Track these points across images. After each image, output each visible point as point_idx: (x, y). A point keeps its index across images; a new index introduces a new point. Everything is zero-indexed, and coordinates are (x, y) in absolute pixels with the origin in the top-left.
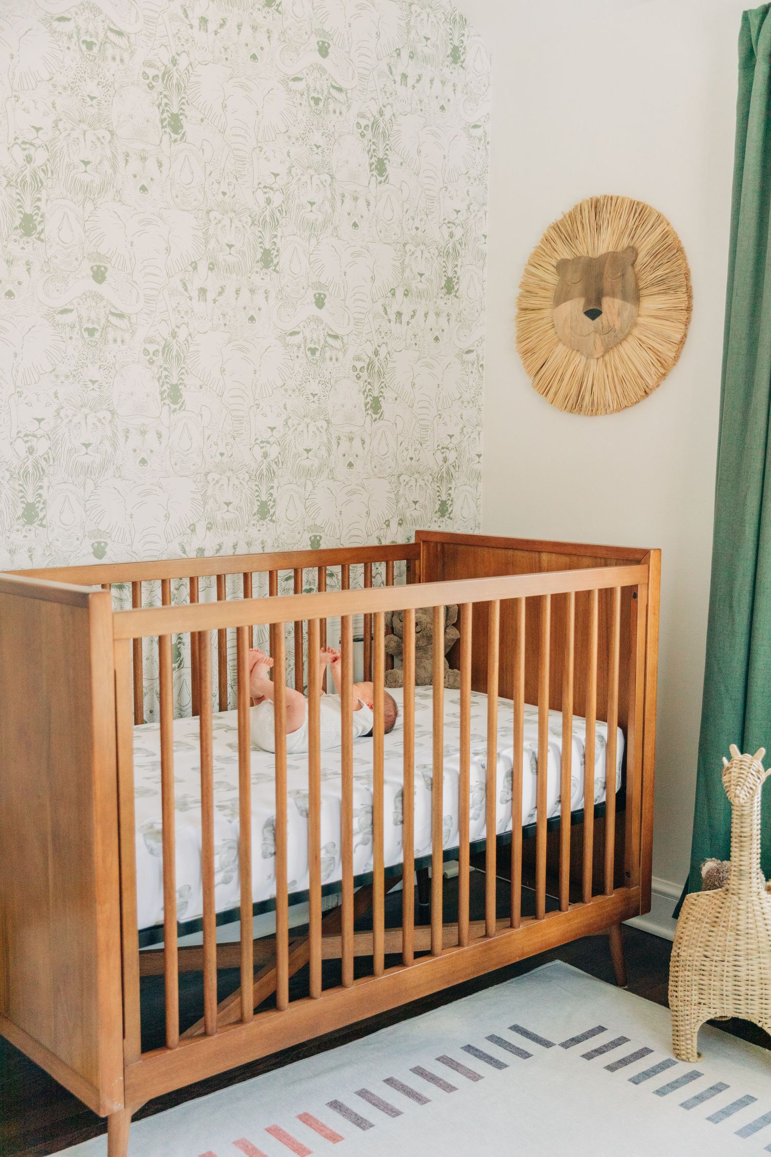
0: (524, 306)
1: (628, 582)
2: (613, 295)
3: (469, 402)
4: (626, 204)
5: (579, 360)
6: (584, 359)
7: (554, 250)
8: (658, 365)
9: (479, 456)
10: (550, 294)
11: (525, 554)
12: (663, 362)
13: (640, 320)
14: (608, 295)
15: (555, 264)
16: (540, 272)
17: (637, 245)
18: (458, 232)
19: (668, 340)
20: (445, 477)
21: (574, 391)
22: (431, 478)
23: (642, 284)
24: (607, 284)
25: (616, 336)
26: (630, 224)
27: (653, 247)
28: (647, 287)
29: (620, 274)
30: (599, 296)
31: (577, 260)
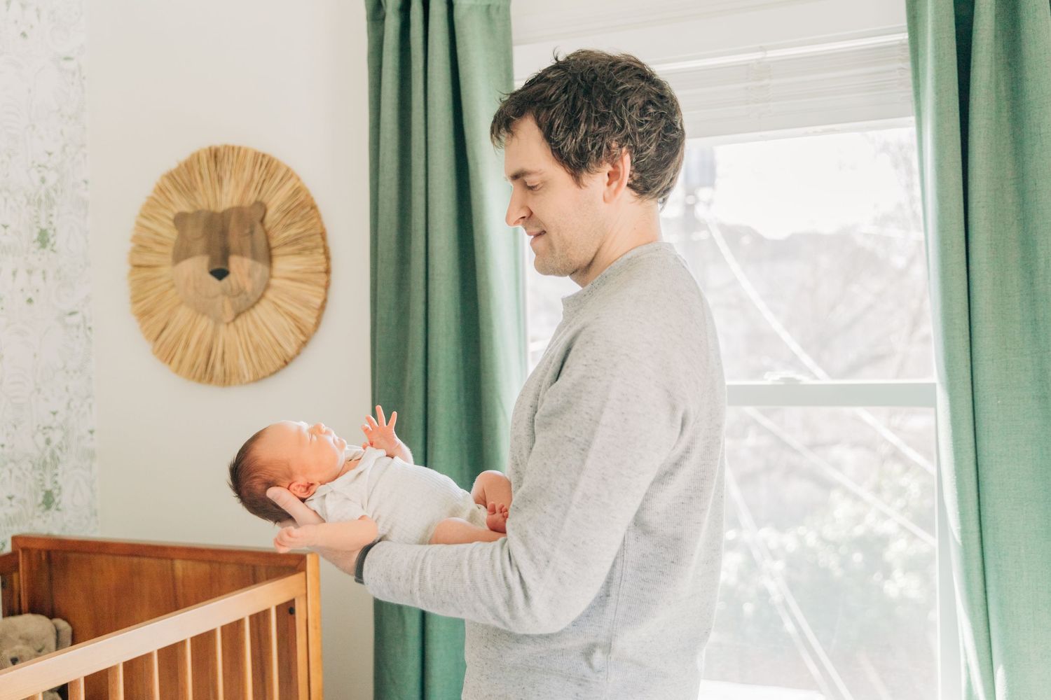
0: (138, 262)
1: (283, 598)
2: (241, 253)
3: (75, 372)
4: (250, 157)
5: (204, 324)
6: (211, 322)
7: (170, 200)
8: (297, 332)
9: (91, 432)
10: (170, 250)
11: (152, 561)
12: (303, 328)
13: (275, 282)
14: (236, 253)
15: (172, 216)
16: (154, 226)
17: (265, 200)
18: (52, 178)
19: (306, 304)
20: (49, 462)
21: (202, 358)
22: (30, 466)
23: (274, 243)
24: (234, 241)
25: (247, 300)
26: (256, 177)
27: (283, 204)
28: (279, 246)
29: (247, 231)
30: (226, 253)
31: (198, 213)
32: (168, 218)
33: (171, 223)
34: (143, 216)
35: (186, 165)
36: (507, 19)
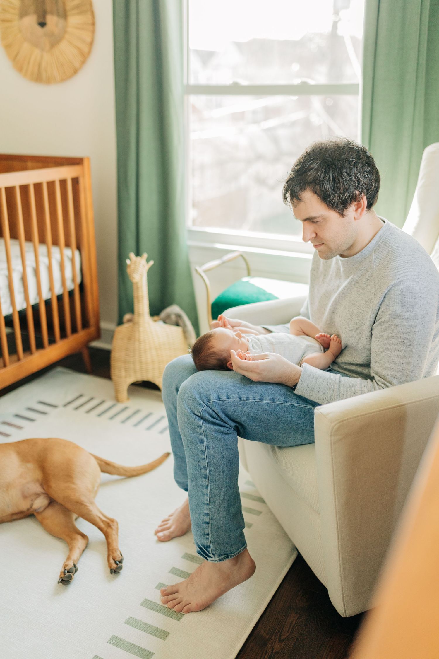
1: (73, 175)
5: (37, 52)
6: (39, 51)
8: (79, 56)
11: (18, 163)
12: (83, 54)
13: (69, 30)
14: (50, 14)
21: (36, 70)
23: (68, 8)
25: (55, 39)
28: (70, 10)
30: (44, 14)
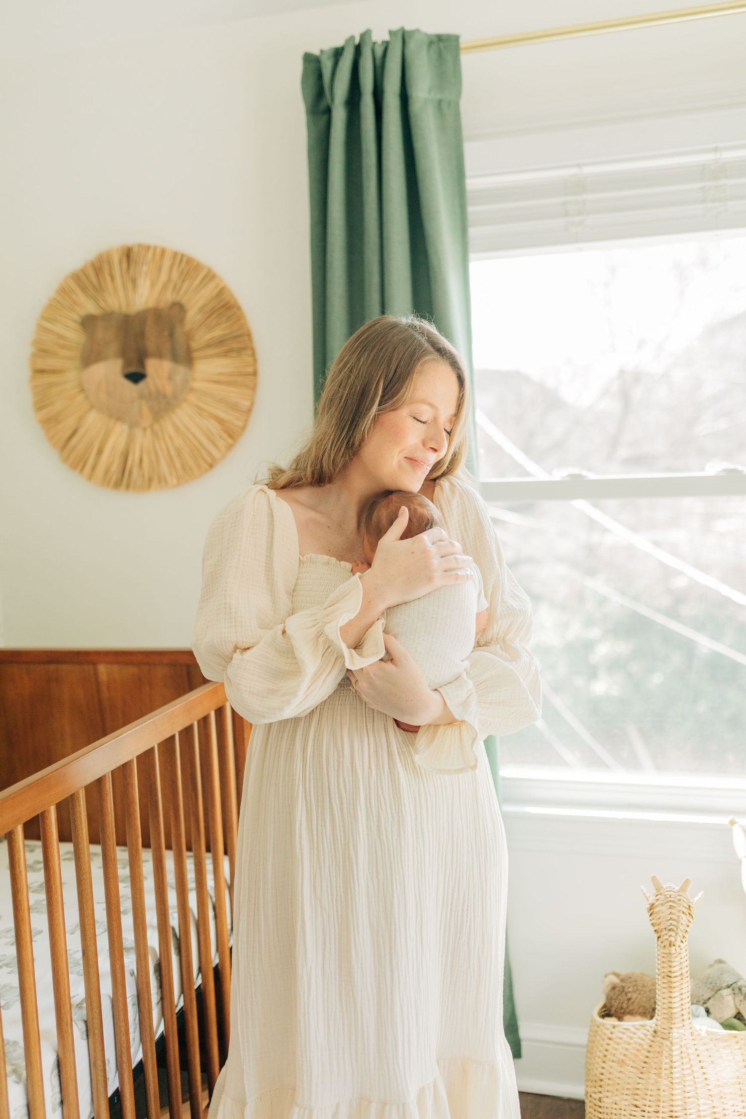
0: (40, 365)
2: (160, 356)
4: (167, 257)
5: (120, 430)
6: (125, 427)
7: (75, 302)
8: (225, 435)
11: (72, 667)
13: (196, 385)
14: (154, 356)
15: (77, 318)
16: (59, 329)
17: (184, 301)
19: (234, 407)
21: (117, 464)
23: (195, 345)
24: (151, 342)
25: (168, 403)
26: (174, 276)
27: (205, 305)
28: (201, 349)
29: (166, 333)
30: (141, 357)
31: (108, 316)
32: (75, 321)
33: (78, 327)
34: (43, 318)
35: (93, 265)
36: (457, 115)
